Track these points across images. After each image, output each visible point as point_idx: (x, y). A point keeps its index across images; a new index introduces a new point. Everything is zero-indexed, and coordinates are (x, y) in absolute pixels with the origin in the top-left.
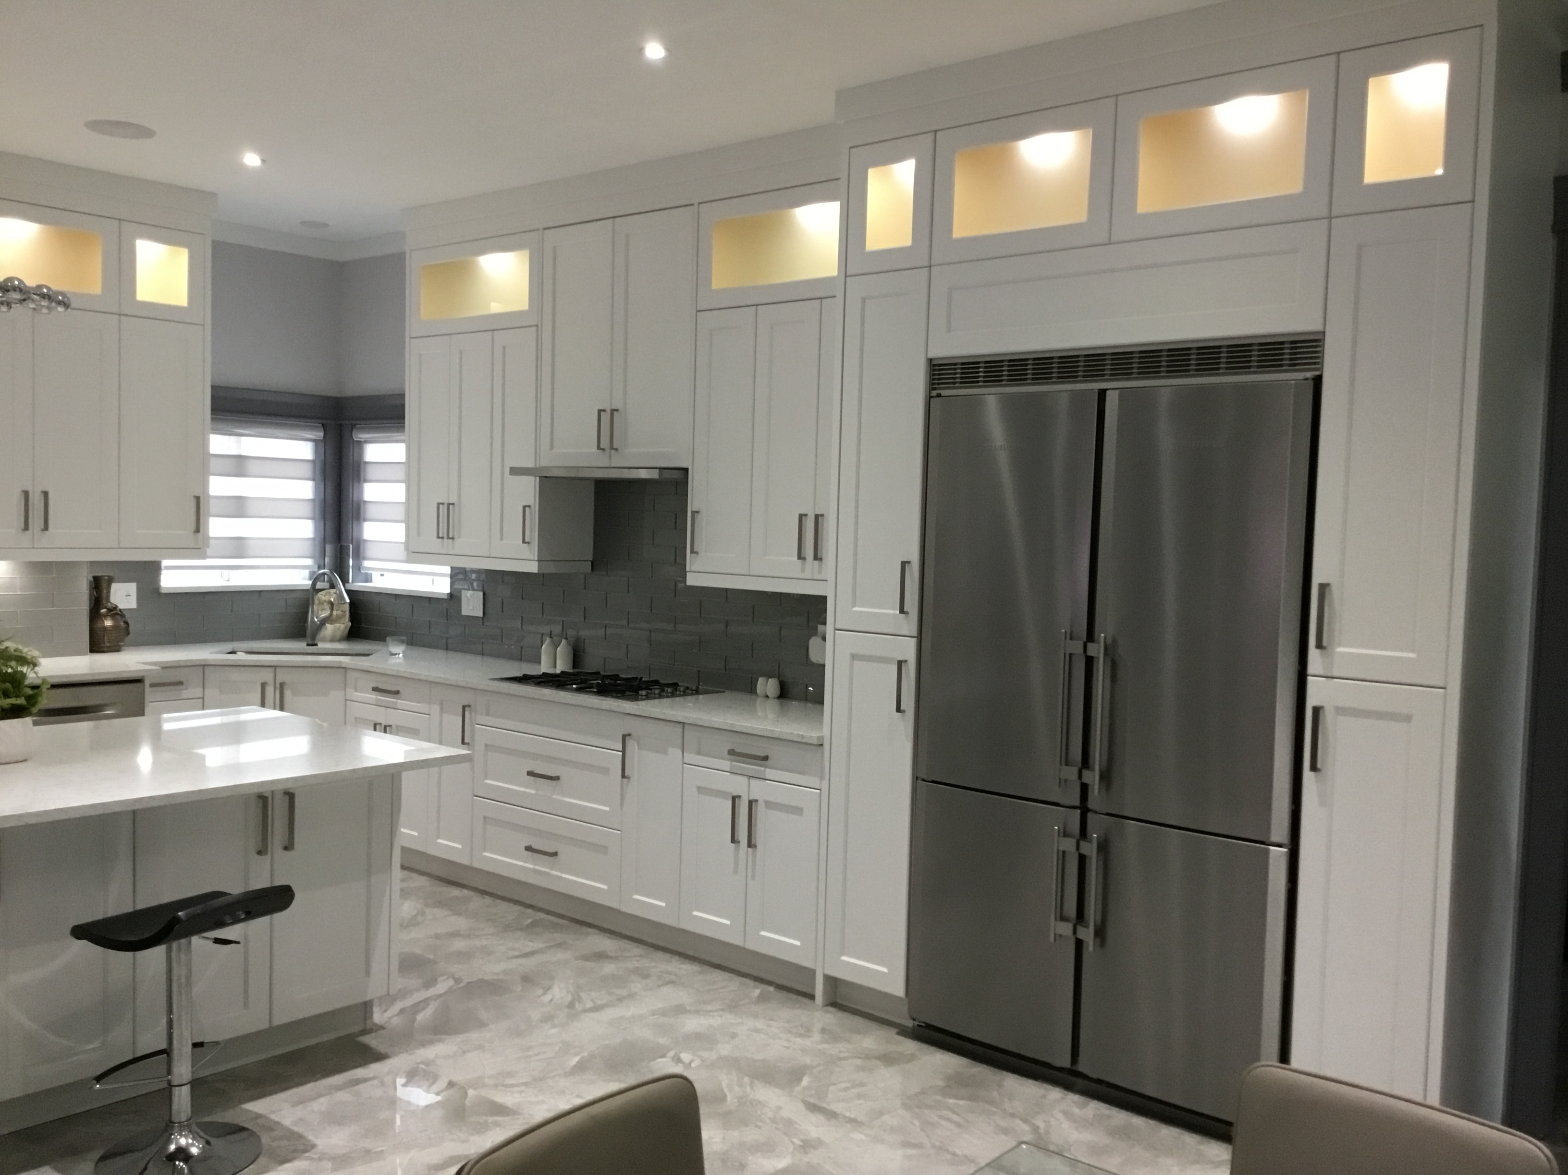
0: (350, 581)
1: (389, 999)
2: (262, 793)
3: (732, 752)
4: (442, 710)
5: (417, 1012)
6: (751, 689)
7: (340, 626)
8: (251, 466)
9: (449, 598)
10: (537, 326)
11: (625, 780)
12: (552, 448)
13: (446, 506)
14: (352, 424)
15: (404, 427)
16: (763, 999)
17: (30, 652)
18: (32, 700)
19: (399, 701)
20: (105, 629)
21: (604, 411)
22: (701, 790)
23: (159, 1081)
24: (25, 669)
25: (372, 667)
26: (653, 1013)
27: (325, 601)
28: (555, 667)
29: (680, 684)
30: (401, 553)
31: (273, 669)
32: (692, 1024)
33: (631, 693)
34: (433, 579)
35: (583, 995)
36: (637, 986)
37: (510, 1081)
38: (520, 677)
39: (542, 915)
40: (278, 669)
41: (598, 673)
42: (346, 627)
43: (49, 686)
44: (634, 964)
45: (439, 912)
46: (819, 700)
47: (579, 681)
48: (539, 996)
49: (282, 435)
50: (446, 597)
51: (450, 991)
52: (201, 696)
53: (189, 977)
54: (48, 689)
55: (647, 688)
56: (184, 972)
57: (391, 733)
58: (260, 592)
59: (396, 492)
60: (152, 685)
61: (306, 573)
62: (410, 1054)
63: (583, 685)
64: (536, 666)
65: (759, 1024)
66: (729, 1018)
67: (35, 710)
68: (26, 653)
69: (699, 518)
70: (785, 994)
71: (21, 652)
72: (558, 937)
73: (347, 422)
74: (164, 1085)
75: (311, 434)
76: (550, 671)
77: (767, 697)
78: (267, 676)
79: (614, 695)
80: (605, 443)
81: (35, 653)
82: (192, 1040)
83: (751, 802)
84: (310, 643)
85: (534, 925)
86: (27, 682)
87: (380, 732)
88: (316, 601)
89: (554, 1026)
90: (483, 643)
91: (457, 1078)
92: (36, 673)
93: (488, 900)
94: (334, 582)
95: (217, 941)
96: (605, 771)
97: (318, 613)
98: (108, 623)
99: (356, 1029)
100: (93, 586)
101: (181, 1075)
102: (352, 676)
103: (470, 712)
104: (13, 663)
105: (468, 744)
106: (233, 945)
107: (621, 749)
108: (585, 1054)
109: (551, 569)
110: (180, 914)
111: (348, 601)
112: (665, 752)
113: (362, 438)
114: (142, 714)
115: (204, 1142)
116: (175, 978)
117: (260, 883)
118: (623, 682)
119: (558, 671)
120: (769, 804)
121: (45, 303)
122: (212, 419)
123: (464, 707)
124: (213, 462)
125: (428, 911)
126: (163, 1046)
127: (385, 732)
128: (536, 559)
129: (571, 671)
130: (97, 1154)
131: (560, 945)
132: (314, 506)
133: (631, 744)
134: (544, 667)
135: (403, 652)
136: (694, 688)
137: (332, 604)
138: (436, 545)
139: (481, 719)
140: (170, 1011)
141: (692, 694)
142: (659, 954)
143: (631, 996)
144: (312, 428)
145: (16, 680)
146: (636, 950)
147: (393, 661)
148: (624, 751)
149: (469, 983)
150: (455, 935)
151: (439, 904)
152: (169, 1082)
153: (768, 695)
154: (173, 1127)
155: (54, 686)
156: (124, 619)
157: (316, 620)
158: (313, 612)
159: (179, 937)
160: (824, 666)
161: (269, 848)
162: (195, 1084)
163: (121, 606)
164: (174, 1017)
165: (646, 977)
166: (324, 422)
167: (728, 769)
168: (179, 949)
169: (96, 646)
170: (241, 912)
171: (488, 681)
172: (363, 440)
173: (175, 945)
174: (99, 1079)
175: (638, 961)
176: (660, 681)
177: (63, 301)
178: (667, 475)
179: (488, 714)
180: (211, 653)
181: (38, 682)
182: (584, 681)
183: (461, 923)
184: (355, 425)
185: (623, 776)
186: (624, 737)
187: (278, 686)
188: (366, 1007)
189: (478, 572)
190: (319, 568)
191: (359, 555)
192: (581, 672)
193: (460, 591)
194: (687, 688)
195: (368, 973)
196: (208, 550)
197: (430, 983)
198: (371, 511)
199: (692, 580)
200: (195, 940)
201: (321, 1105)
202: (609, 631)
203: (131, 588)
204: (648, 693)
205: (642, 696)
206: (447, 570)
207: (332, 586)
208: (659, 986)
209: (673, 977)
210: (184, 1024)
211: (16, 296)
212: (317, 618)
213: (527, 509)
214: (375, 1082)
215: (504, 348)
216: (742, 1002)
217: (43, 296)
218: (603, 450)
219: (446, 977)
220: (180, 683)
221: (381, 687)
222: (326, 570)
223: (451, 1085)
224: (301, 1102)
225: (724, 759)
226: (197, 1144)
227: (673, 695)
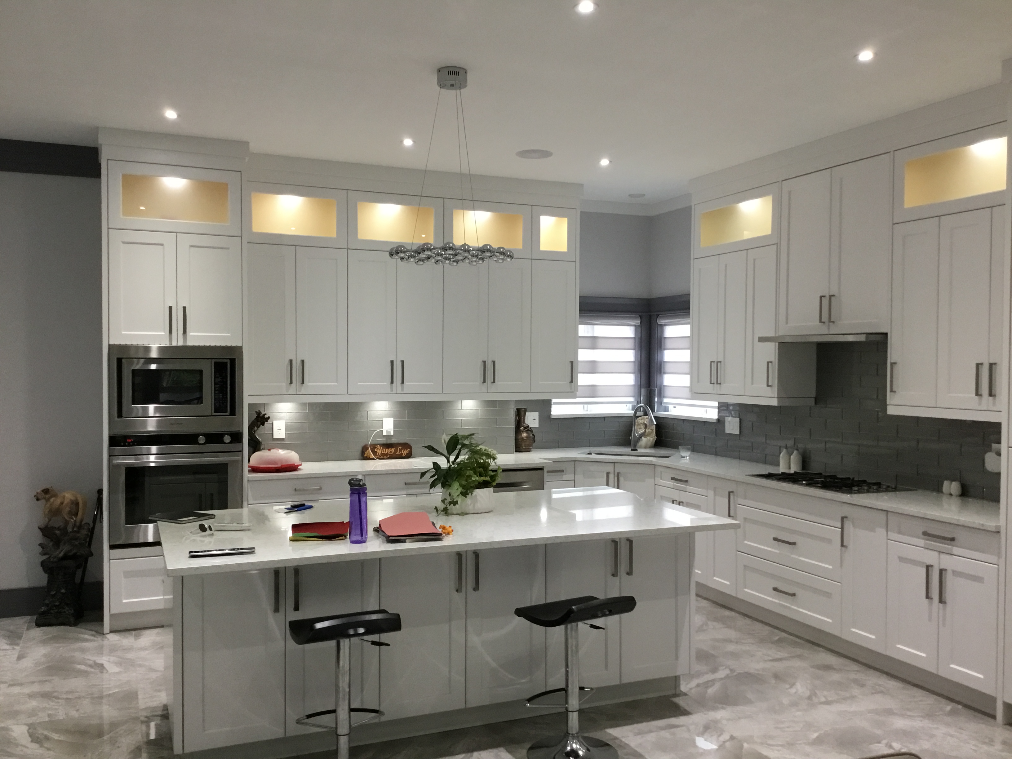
0: (656, 411)
1: (691, 676)
2: (614, 538)
3: (925, 534)
4: (715, 495)
5: (707, 687)
6: (938, 489)
7: (650, 439)
8: (601, 343)
9: (717, 421)
10: (777, 244)
11: (843, 548)
12: (787, 323)
13: (716, 363)
14: (657, 314)
15: (689, 314)
16: (952, 713)
17: (492, 451)
18: (493, 478)
19: (687, 487)
20: (523, 438)
21: (824, 296)
22: (901, 559)
23: (560, 707)
24: (489, 461)
25: (670, 464)
26: (870, 712)
27: (641, 423)
28: (790, 468)
29: (882, 483)
30: (687, 393)
31: (613, 464)
32: (900, 723)
33: (846, 489)
34: (706, 410)
35: (817, 692)
36: (856, 691)
37: (770, 742)
38: (767, 475)
39: (784, 635)
40: (616, 464)
41: (821, 474)
42: (654, 439)
43: (501, 471)
44: (853, 676)
45: (718, 625)
46: (996, 499)
47: (808, 479)
48: (787, 689)
49: (615, 323)
50: (715, 421)
51: (727, 677)
52: (573, 479)
53: (577, 646)
54: (501, 472)
55: (857, 486)
56: (574, 643)
57: (683, 506)
58: (604, 417)
59: (684, 356)
60: (548, 472)
61: (630, 406)
62: (705, 714)
63: (811, 482)
64: (776, 468)
65: (952, 731)
66: (926, 723)
67: (494, 484)
68: (490, 452)
69: (895, 368)
70: (971, 712)
71: (488, 451)
72: (798, 651)
73: (653, 313)
74: (564, 710)
75: (634, 322)
76: (787, 471)
77: (951, 495)
78: (610, 468)
79: (834, 489)
80: (825, 318)
81: (495, 452)
82: (579, 685)
83: (941, 571)
84: (633, 449)
85: (780, 641)
86: (490, 468)
87: (676, 504)
88: (636, 424)
89: (798, 711)
90: (740, 451)
91: (736, 734)
92: (495, 463)
93: (748, 621)
94: (647, 412)
95: (592, 626)
96: (829, 541)
97: (637, 430)
98: (524, 435)
99: (670, 693)
100: (517, 414)
101: (573, 705)
102: (659, 469)
103: (734, 495)
104: (484, 458)
105: (732, 517)
106: (601, 630)
107: (840, 527)
108: (823, 732)
109: (787, 403)
110: (573, 607)
111: (655, 423)
112: (873, 530)
113: (662, 323)
114: (543, 488)
115: (585, 748)
116: (569, 646)
117: (614, 594)
118: (840, 481)
119: (792, 471)
120: (955, 573)
121: (502, 257)
122: (580, 316)
123: (729, 493)
124: (580, 341)
125: (709, 623)
126: (563, 686)
127: (679, 505)
128: (776, 396)
129: (801, 472)
130: (528, 746)
131: (800, 657)
132: (635, 365)
133: (847, 524)
134: (782, 469)
135: (689, 456)
136: (893, 486)
137: (646, 426)
138: (710, 388)
139: (740, 501)
140: (567, 666)
141: (893, 491)
142: (872, 671)
143: (853, 698)
144: (635, 318)
145: (485, 466)
146: (855, 667)
147: (683, 461)
148: (842, 528)
149: (739, 673)
150: (729, 641)
151: (716, 619)
152: (567, 709)
153: (952, 493)
154: (569, 736)
155: (504, 471)
156: (532, 433)
157: (636, 435)
158: (634, 429)
159: (571, 622)
160: (999, 474)
161: (619, 573)
162: (581, 712)
163: (531, 426)
164: (569, 670)
165: (863, 686)
166: (640, 314)
167: (923, 546)
168: (572, 629)
169: (518, 449)
170: (606, 610)
171: (745, 476)
172: (663, 324)
173: (569, 626)
174: (529, 700)
175: (856, 674)
176: (867, 481)
177: (510, 255)
178: (872, 338)
179: (745, 498)
180: (578, 454)
181: (496, 468)
182: (812, 479)
183: (732, 634)
184: (659, 315)
185: (842, 545)
186: (843, 518)
187: (616, 474)
188: (676, 679)
189: (734, 405)
190: (638, 403)
191: (661, 395)
192: (809, 473)
193: (724, 417)
194: (888, 487)
195: (677, 658)
196: (577, 393)
197: (714, 670)
198: (668, 368)
199: (891, 411)
200: (580, 624)
201: (651, 737)
202: (828, 445)
203: (536, 415)
204: (859, 489)
205: (855, 490)
206: (716, 404)
207: (646, 414)
208: (873, 693)
209: (882, 689)
210: (574, 675)
211: (488, 254)
212: (637, 433)
213: (770, 364)
214: (684, 728)
215: (754, 260)
216: (937, 714)
217: (501, 253)
218: (824, 323)
219: (724, 667)
220: (563, 471)
221: (676, 477)
222: (642, 405)
223: (732, 738)
224: (640, 733)
225: (919, 538)
226: (582, 749)
227: (878, 491)
